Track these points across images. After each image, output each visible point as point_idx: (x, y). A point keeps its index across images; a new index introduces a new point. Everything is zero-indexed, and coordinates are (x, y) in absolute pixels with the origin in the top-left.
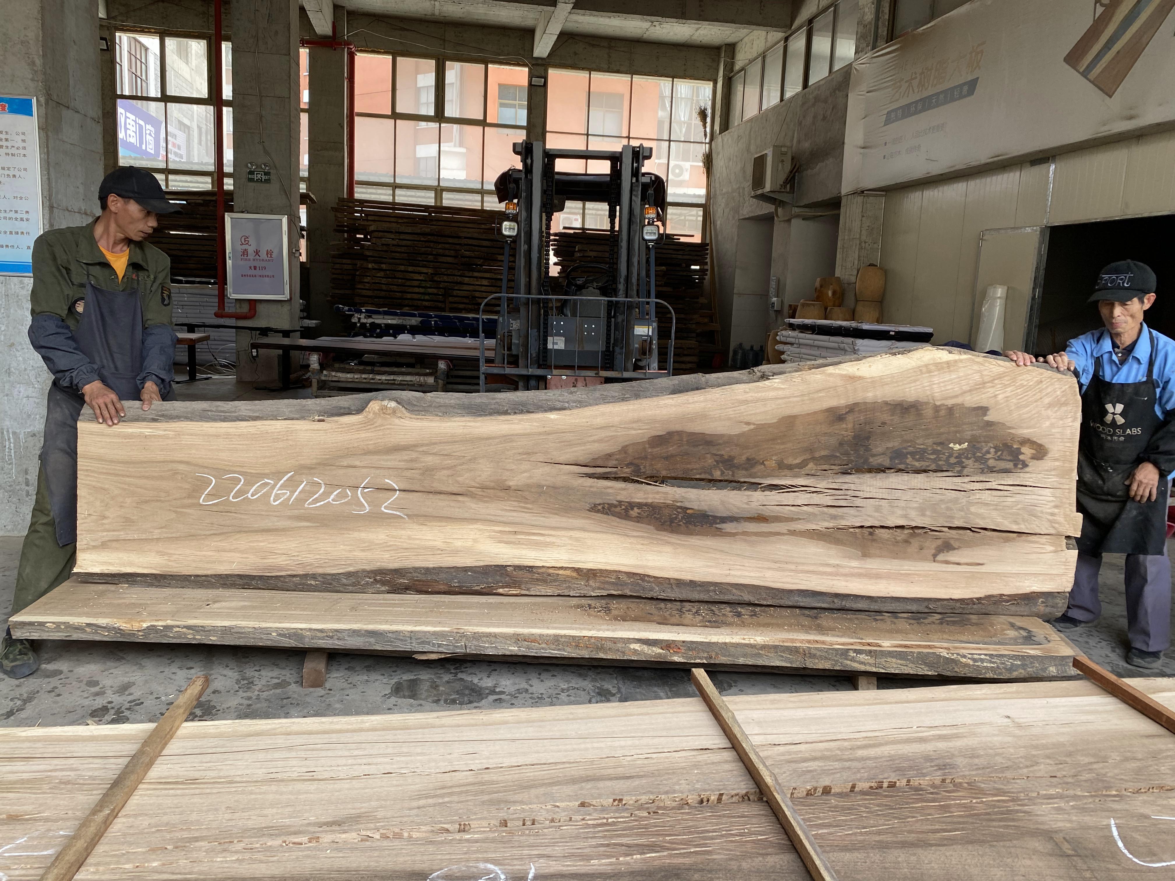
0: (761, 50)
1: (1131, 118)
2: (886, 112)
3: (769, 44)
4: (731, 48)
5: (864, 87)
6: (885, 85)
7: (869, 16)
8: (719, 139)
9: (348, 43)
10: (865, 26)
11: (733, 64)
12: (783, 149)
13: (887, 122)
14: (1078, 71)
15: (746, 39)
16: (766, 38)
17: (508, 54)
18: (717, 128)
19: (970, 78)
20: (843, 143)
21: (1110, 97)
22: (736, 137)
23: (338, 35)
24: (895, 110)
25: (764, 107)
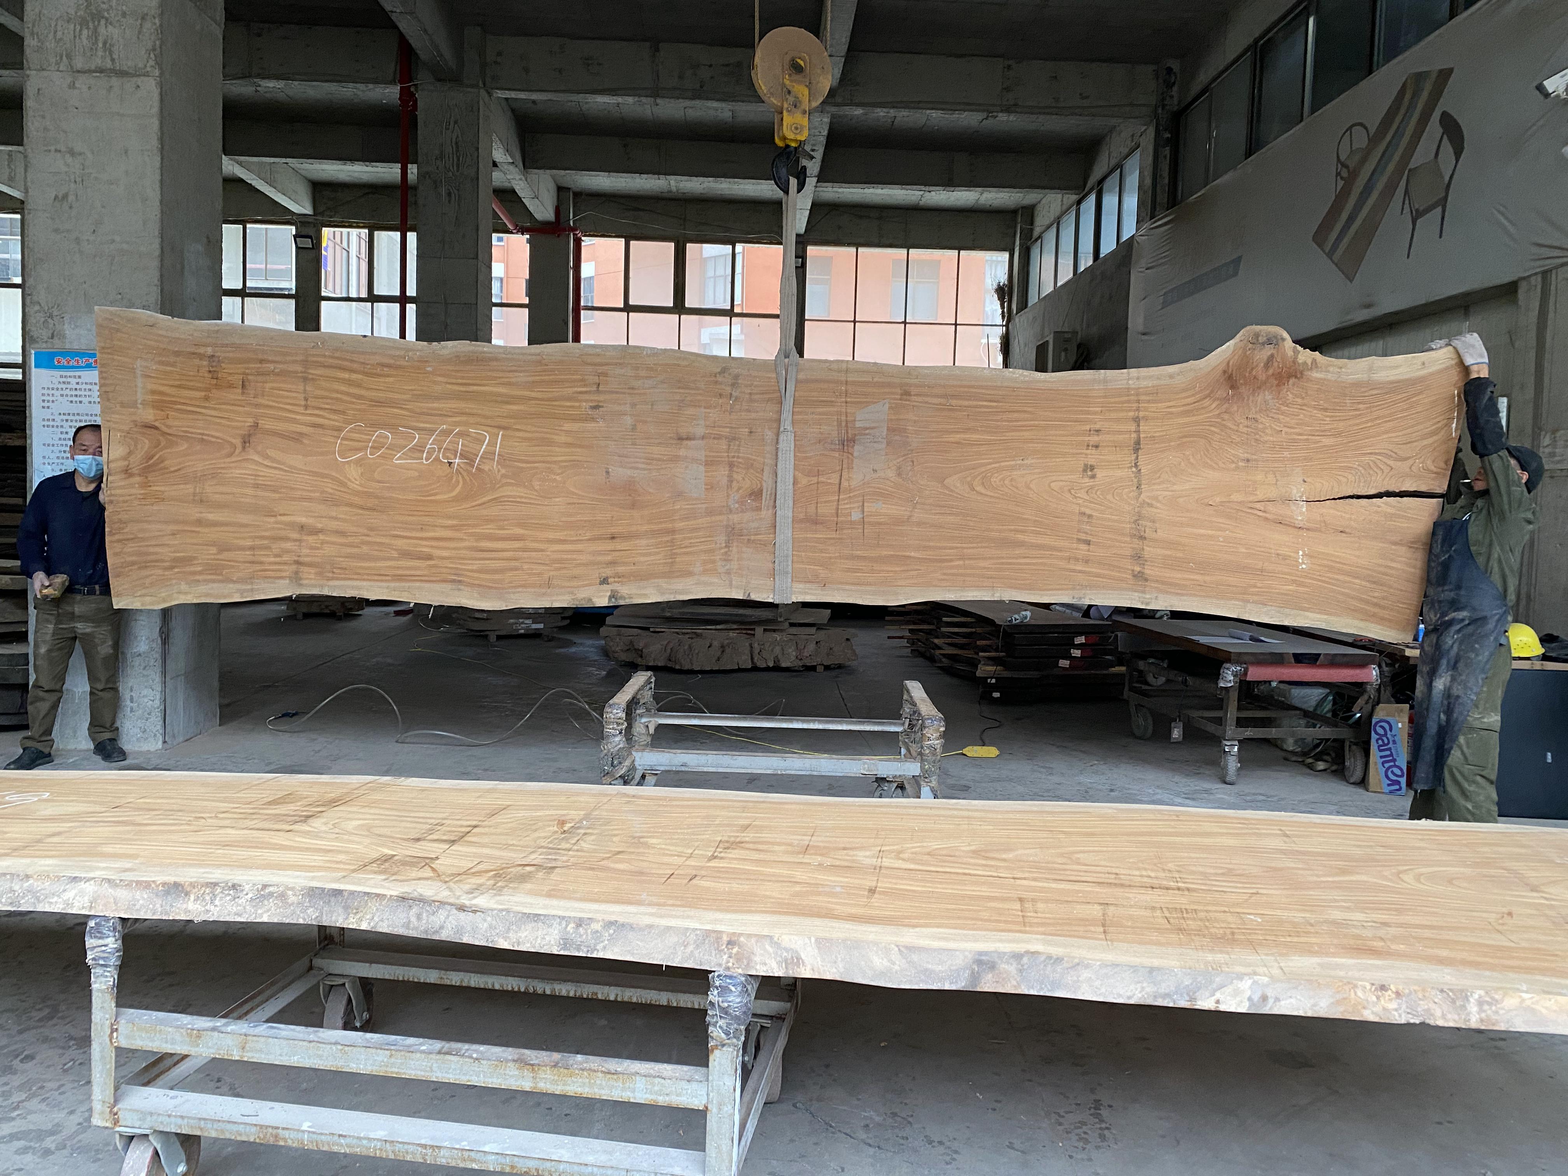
0: (1057, 214)
1: (1368, 306)
2: (1162, 293)
3: (1065, 207)
4: (1028, 212)
5: (1143, 263)
6: (1161, 261)
7: (1148, 181)
8: (1016, 319)
9: (573, 229)
10: (1145, 192)
11: (1032, 230)
12: (1066, 336)
13: (1165, 304)
14: (1324, 251)
15: (1044, 201)
16: (1062, 201)
17: (759, 233)
18: (1014, 307)
19: (1235, 256)
20: (1127, 328)
21: (1351, 281)
22: (1031, 318)
23: (562, 221)
24: (1172, 290)
25: (1059, 284)
